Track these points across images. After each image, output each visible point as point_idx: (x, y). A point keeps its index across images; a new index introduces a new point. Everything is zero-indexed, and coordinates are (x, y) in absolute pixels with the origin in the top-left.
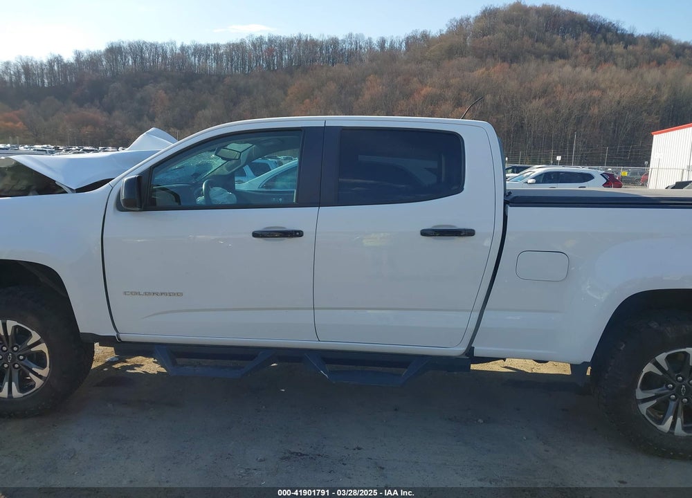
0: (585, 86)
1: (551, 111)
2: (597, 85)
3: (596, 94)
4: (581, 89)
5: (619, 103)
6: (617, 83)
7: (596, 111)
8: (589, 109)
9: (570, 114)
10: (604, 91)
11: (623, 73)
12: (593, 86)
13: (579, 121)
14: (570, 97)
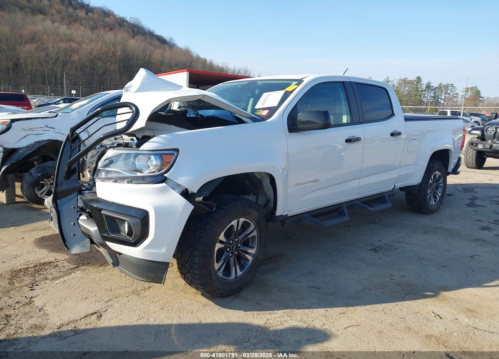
0: (64, 38)
1: (42, 54)
2: (73, 39)
3: (74, 45)
4: (62, 40)
5: (91, 54)
6: (87, 39)
7: (76, 58)
8: (71, 56)
9: (58, 58)
10: (79, 44)
11: (89, 32)
12: (70, 40)
13: (65, 64)
14: (55, 45)
